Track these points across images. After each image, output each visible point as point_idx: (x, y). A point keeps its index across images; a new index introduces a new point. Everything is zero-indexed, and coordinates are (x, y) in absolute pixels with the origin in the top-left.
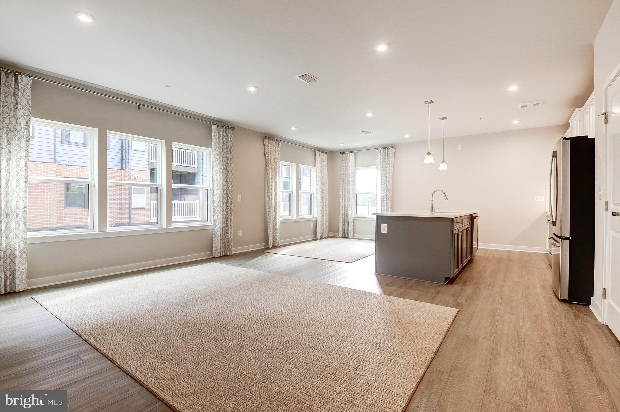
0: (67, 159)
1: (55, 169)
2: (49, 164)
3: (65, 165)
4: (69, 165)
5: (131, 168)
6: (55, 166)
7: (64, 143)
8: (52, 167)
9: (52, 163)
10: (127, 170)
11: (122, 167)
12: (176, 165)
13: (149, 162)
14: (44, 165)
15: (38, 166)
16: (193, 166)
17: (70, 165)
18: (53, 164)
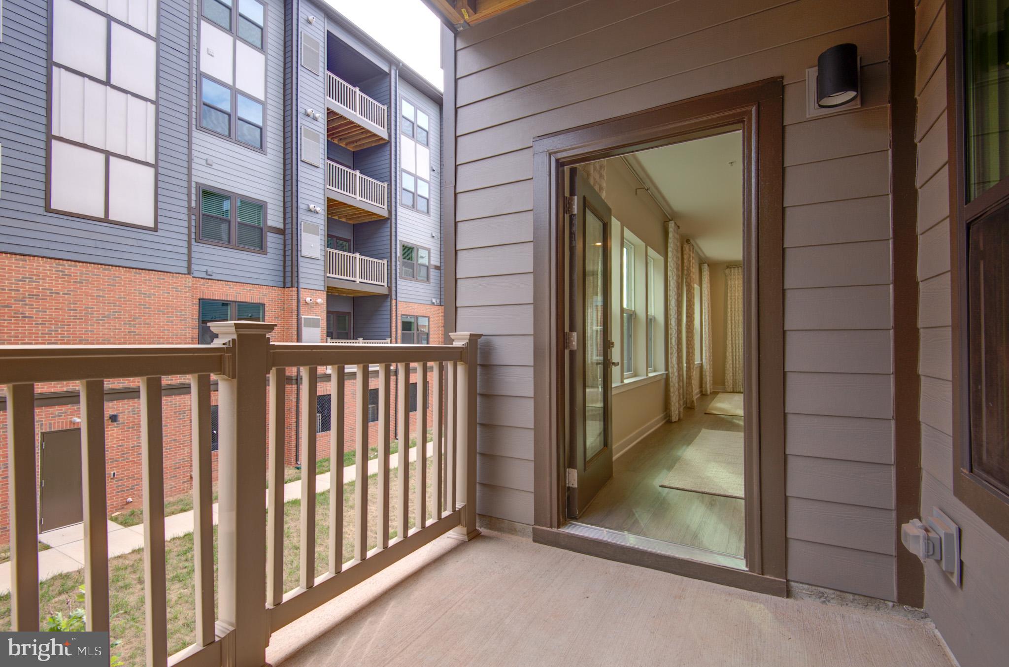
0: (204, 268)
1: (190, 285)
2: (181, 275)
3: (201, 278)
4: (206, 279)
5: (301, 285)
6: (190, 280)
7: (200, 241)
8: (186, 281)
9: (185, 274)
10: (295, 289)
11: (284, 283)
12: (360, 282)
13: (325, 276)
14: (173, 277)
15: (164, 279)
16: (382, 284)
17: (209, 279)
18: (186, 276)
